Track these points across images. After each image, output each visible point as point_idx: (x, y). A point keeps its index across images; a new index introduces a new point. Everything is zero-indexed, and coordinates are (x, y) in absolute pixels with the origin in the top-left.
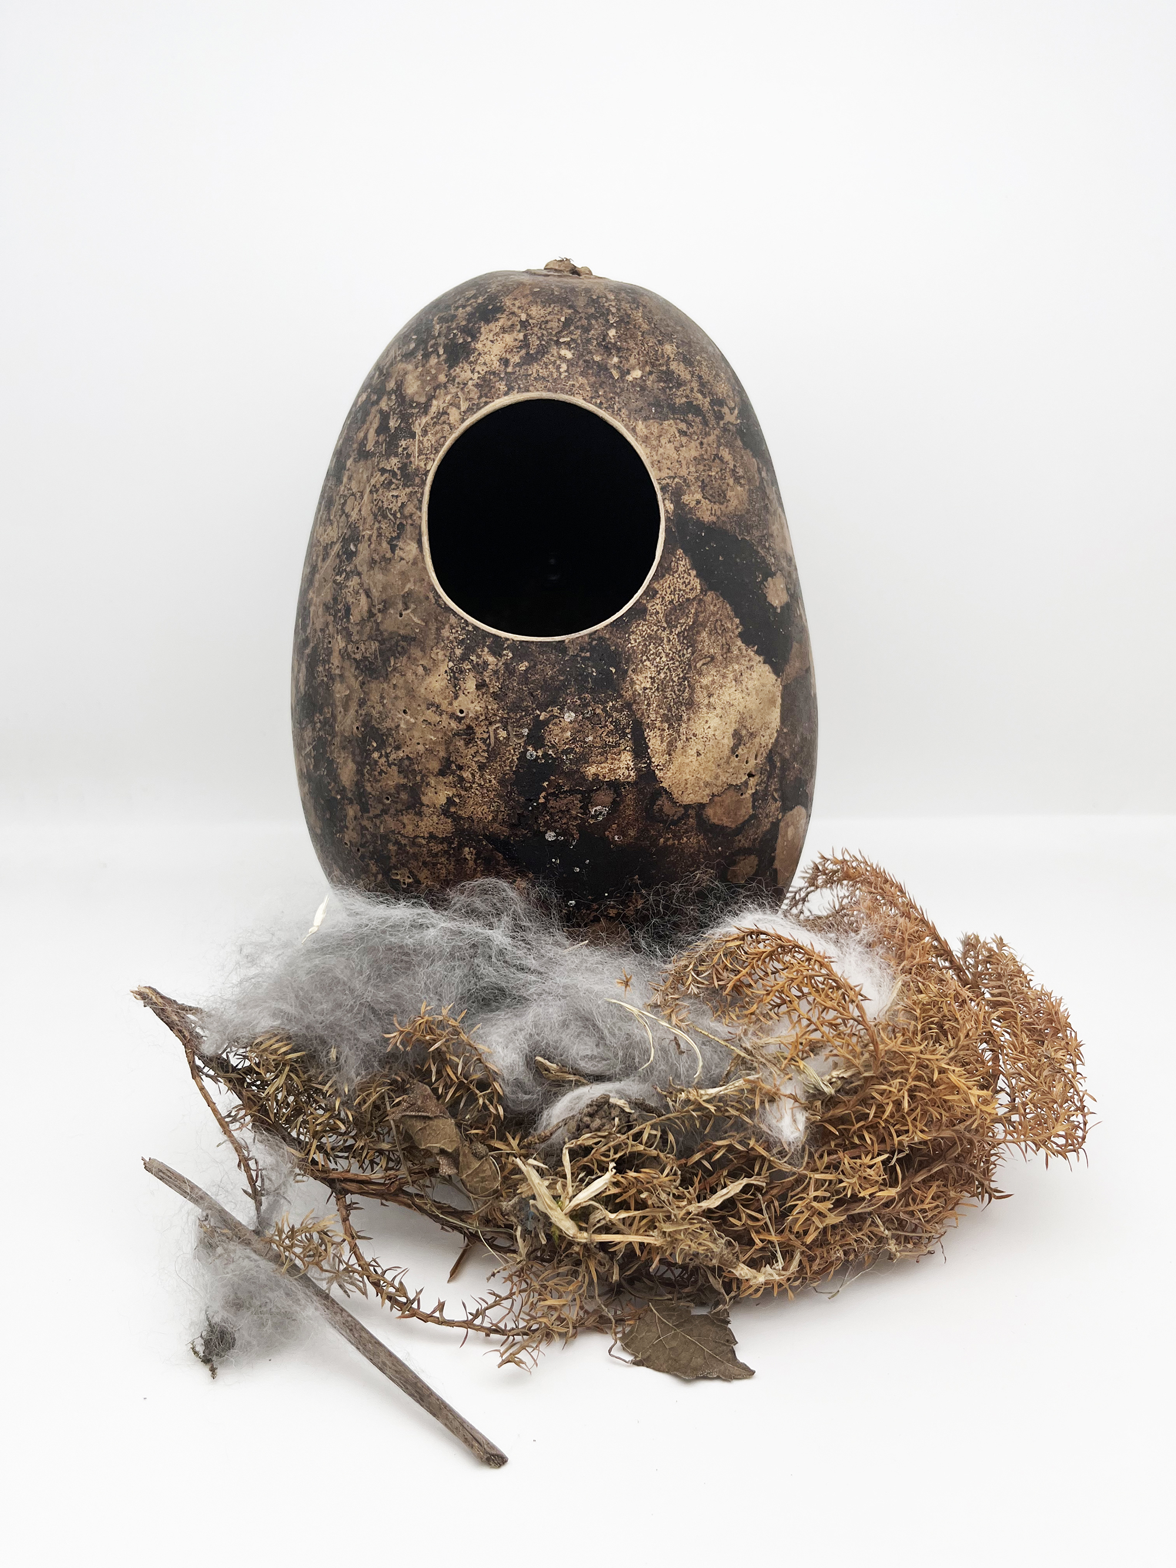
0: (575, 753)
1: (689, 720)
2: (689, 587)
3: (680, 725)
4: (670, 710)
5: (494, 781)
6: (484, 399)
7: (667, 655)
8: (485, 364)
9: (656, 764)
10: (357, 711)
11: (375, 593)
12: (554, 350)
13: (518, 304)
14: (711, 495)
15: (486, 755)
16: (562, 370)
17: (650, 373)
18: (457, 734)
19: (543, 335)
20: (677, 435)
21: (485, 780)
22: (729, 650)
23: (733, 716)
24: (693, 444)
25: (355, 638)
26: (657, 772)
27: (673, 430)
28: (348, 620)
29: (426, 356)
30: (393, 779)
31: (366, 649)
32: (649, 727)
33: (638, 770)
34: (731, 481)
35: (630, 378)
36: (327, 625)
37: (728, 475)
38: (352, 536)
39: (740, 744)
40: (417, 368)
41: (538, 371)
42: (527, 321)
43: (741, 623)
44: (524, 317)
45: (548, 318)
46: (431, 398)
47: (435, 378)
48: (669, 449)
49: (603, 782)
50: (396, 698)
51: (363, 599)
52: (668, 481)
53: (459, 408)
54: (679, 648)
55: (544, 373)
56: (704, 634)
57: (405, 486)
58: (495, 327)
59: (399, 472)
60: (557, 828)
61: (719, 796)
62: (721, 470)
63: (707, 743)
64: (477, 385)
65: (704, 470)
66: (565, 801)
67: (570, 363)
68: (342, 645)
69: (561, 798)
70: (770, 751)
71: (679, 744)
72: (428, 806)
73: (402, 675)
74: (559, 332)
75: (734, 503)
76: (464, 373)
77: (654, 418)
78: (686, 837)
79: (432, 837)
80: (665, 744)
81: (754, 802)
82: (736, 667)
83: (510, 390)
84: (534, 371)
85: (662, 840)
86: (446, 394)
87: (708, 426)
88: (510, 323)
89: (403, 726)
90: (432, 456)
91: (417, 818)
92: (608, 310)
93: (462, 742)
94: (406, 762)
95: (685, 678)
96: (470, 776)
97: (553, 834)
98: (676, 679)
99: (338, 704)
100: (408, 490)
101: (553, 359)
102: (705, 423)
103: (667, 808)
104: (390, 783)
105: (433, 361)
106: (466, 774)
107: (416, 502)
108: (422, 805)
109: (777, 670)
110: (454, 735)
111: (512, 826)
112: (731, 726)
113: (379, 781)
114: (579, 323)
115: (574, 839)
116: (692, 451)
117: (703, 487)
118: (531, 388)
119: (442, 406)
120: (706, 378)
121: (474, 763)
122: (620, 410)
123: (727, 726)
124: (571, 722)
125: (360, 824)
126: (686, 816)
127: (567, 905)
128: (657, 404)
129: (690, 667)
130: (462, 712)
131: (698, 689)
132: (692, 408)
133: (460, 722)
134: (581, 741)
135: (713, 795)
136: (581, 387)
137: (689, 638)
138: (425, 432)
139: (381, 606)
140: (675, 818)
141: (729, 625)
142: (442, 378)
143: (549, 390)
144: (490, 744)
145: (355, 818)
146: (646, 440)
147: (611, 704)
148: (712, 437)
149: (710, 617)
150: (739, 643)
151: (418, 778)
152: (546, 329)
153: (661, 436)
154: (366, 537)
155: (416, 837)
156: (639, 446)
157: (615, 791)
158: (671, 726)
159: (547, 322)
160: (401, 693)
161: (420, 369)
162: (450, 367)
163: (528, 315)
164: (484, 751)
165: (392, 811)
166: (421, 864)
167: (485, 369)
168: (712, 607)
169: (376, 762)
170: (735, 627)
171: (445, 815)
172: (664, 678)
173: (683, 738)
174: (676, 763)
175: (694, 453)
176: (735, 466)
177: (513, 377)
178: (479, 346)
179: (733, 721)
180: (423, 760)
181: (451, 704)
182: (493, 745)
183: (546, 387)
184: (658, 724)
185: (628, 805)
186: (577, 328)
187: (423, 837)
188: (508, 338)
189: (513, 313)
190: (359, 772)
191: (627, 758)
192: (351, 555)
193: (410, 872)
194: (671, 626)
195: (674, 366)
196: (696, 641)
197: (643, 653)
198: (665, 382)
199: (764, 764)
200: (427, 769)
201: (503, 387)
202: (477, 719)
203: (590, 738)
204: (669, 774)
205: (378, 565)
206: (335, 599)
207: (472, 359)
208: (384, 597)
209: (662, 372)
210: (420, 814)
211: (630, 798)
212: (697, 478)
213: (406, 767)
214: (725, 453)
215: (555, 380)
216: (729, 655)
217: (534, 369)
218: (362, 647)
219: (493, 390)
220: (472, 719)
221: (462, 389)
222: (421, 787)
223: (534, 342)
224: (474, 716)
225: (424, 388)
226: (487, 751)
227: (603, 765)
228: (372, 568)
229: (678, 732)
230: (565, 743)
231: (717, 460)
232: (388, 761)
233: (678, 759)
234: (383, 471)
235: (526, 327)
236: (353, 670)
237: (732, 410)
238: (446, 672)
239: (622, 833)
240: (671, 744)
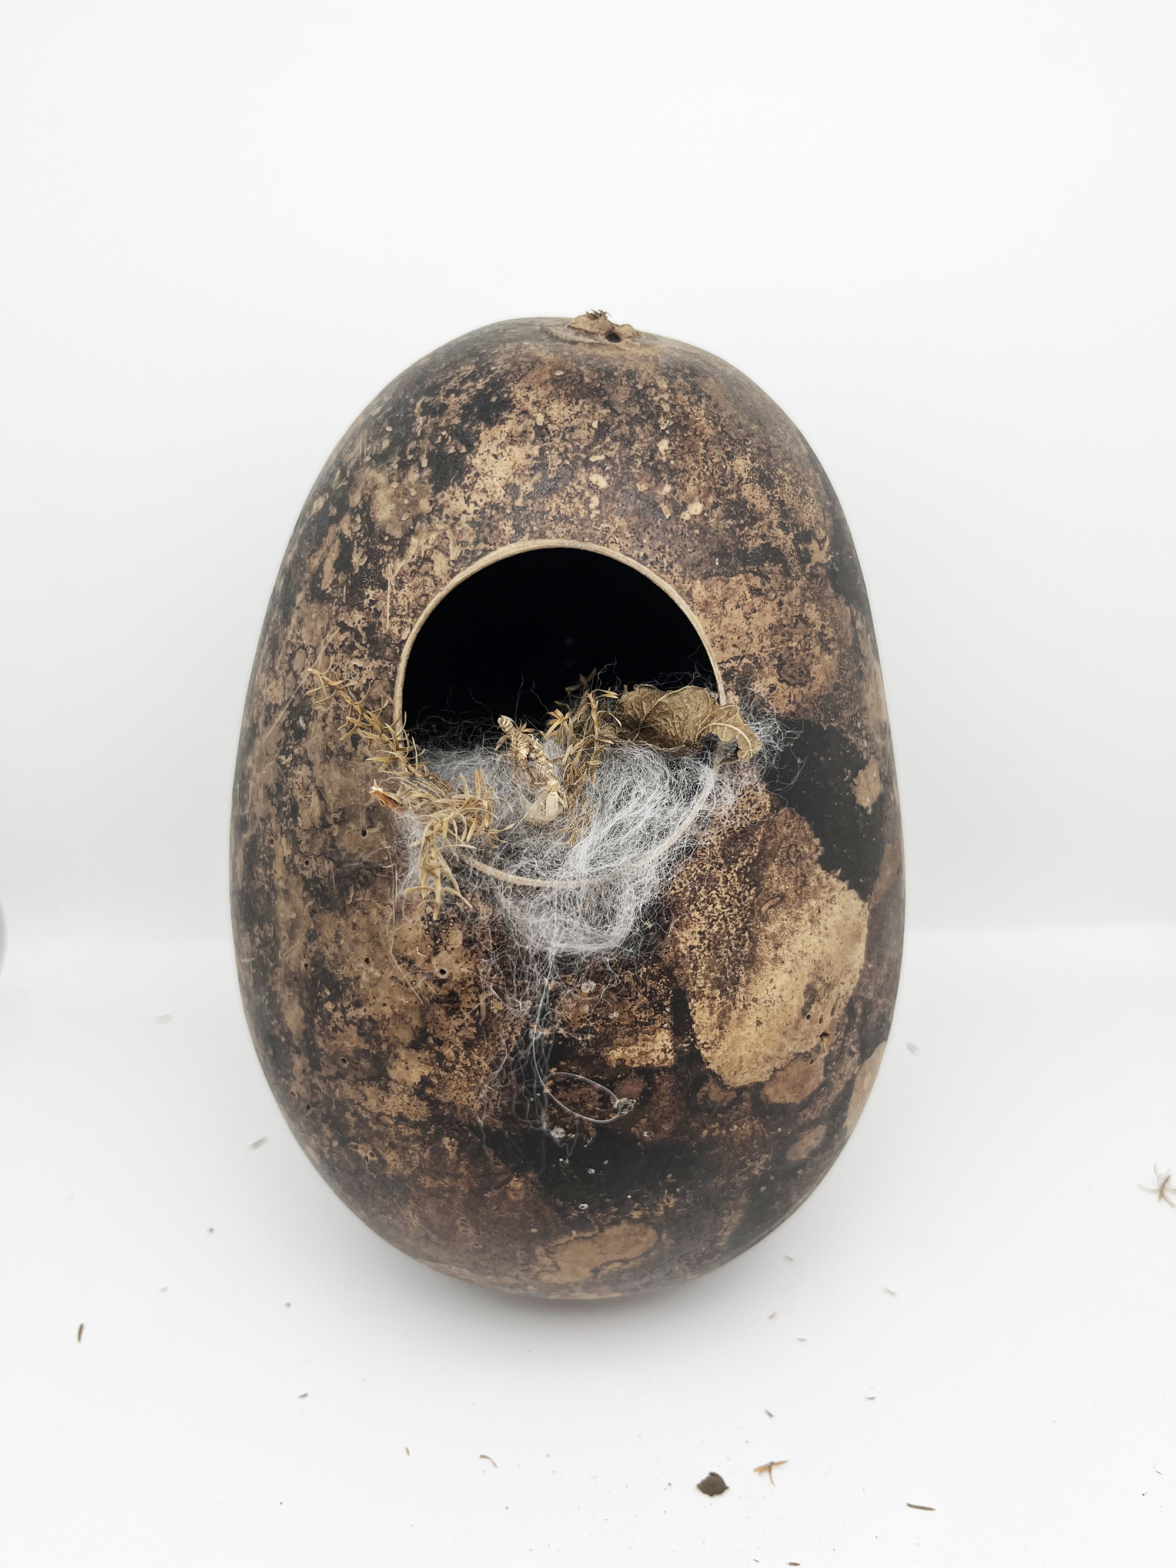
0: (595, 1033)
1: (748, 982)
2: (755, 806)
3: (735, 990)
4: (723, 972)
5: (484, 1064)
6: (482, 546)
7: (723, 902)
8: (484, 491)
9: (702, 1042)
10: (305, 944)
11: (331, 795)
12: (582, 475)
13: (532, 398)
14: (790, 676)
15: (474, 1030)
16: (592, 506)
17: (715, 506)
18: (437, 1000)
19: (566, 450)
20: (748, 595)
21: (472, 1061)
22: (805, 883)
23: (807, 967)
24: (769, 607)
25: (304, 848)
26: (703, 1052)
27: (744, 589)
28: (295, 822)
29: (404, 466)
30: (351, 1041)
31: (318, 868)
32: (694, 997)
33: (677, 1051)
34: (817, 650)
35: (686, 516)
36: (269, 816)
37: (813, 642)
38: (300, 708)
39: (813, 1002)
40: (391, 482)
41: (558, 507)
42: (545, 426)
43: (822, 844)
44: (540, 420)
45: (575, 422)
46: (409, 533)
47: (415, 503)
48: (736, 617)
49: (630, 1069)
50: (356, 941)
51: (315, 800)
52: (733, 663)
53: (447, 555)
54: (739, 889)
55: (567, 510)
56: (774, 867)
57: (372, 656)
58: (500, 432)
59: (364, 635)
60: (566, 1124)
61: (782, 1069)
62: (805, 637)
63: (771, 1008)
64: (472, 523)
65: (782, 642)
66: (579, 1092)
67: (605, 496)
68: (288, 852)
69: (573, 1089)
70: (851, 999)
71: (734, 1014)
72: (396, 1082)
73: (365, 914)
74: (589, 447)
75: (820, 679)
76: (455, 501)
77: (717, 574)
78: (737, 1124)
79: (401, 1118)
80: (715, 1016)
81: (826, 1067)
82: (813, 903)
83: (519, 532)
84: (554, 506)
85: (705, 1132)
86: (431, 530)
87: (789, 575)
88: (520, 428)
89: (364, 978)
90: (409, 621)
91: (382, 1093)
92: (658, 407)
93: (442, 1012)
94: (368, 1024)
95: (745, 929)
96: (452, 1054)
97: (561, 1130)
98: (733, 931)
99: (282, 926)
100: (376, 663)
101: (579, 488)
102: (786, 572)
103: (715, 1094)
104: (347, 1044)
105: (413, 476)
106: (448, 1052)
107: (386, 683)
108: (389, 1079)
109: (864, 893)
110: (432, 1002)
111: (508, 1118)
112: (802, 982)
113: (334, 1038)
114: (618, 432)
115: (589, 1137)
116: (767, 617)
117: (779, 668)
118: (548, 533)
119: (424, 547)
120: (789, 501)
121: (458, 1040)
122: (671, 565)
123: (798, 982)
124: (590, 995)
125: (310, 1080)
126: (739, 1100)
127: (577, 1208)
128: (722, 553)
129: (753, 913)
130: (443, 972)
131: (762, 940)
132: (771, 553)
133: (440, 986)
134: (604, 1019)
135: (775, 1070)
136: (618, 532)
137: (753, 876)
138: (400, 584)
139: (337, 816)
140: (725, 1104)
141: (806, 850)
142: (425, 506)
143: (573, 538)
144: (480, 1017)
145: (304, 1072)
146: (705, 608)
147: (645, 969)
148: (796, 591)
149: (781, 842)
150: (819, 870)
151: (384, 1047)
152: (572, 441)
153: (725, 600)
154: (320, 715)
155: (381, 1114)
156: (696, 618)
157: (646, 1080)
158: (724, 992)
159: (572, 429)
160: (363, 936)
161: (395, 485)
162: (437, 490)
163: (547, 417)
164: (471, 1025)
165: (350, 1077)
166: (387, 1144)
167: (486, 499)
168: (784, 829)
169: (330, 1015)
170: (813, 850)
171: (418, 1096)
172: (718, 932)
173: (740, 1005)
174: (729, 1039)
175: (771, 619)
176: (823, 627)
177: (523, 513)
178: (477, 461)
179: (806, 973)
180: (391, 1026)
181: (429, 961)
182: (483, 1018)
183: (568, 532)
184: (707, 991)
185: (663, 1095)
186: (614, 439)
187: (390, 1116)
188: (518, 453)
189: (525, 412)
190: (308, 1020)
191: (663, 1038)
192: (301, 734)
193: (374, 1150)
194: (730, 861)
195: (747, 491)
196: (762, 878)
197: (691, 901)
198: (734, 518)
199: (842, 1018)
200: (396, 1037)
201: (508, 529)
202: (463, 983)
203: (616, 1015)
204: (720, 1053)
205: (334, 759)
206: (279, 785)
207: (466, 481)
208: (342, 805)
209: (732, 503)
210: (386, 1089)
211: (666, 1085)
212: (772, 655)
213: (368, 1029)
214: (812, 613)
215: (582, 522)
216: (804, 889)
217: (553, 504)
218: (313, 864)
219: (495, 532)
220: (457, 983)
221: (452, 526)
222: (387, 1057)
223: (554, 460)
224: (459, 980)
225: (399, 516)
226: (476, 1025)
227: (631, 1048)
228: (326, 761)
229: (733, 999)
230: (582, 1021)
231: (801, 625)
232: (345, 1017)
233: (733, 1032)
234: (344, 627)
235: (543, 436)
236: (301, 889)
237: (821, 542)
238: (423, 919)
239: (654, 1128)
240: (724, 1015)
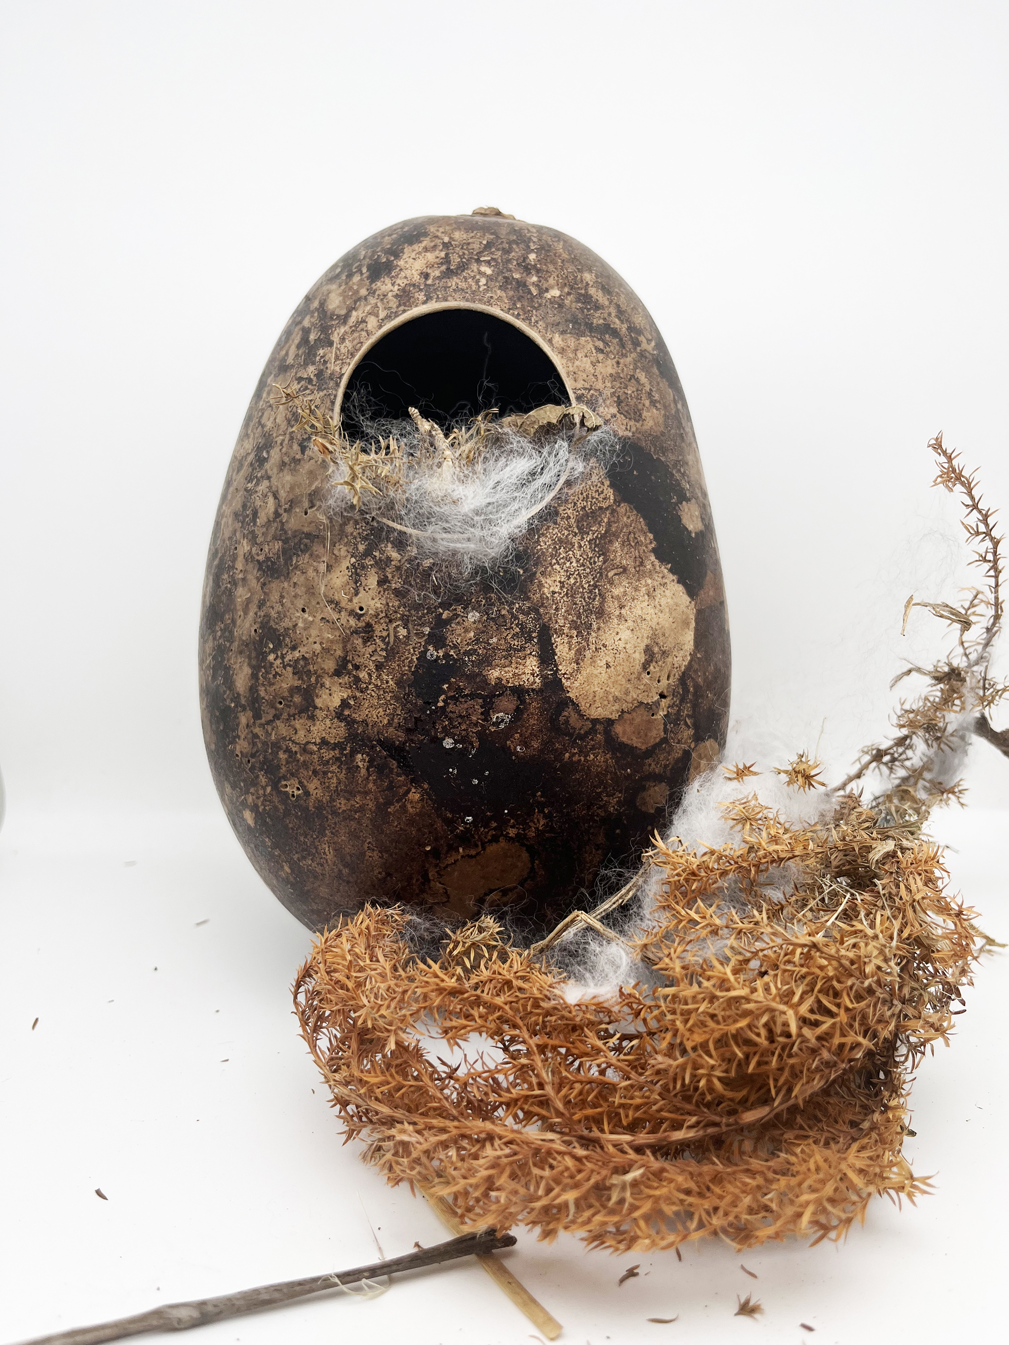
0: (478, 655)
1: (599, 629)
2: (602, 496)
3: (589, 634)
4: (579, 617)
5: (391, 682)
6: (402, 308)
7: (578, 561)
8: (406, 277)
9: (563, 672)
10: (256, 614)
11: (282, 494)
12: (474, 266)
13: (441, 230)
14: (627, 412)
15: (384, 654)
16: (481, 284)
17: (569, 294)
18: (356, 632)
19: (464, 254)
20: (594, 351)
21: (382, 680)
22: (642, 564)
23: (645, 632)
24: (609, 362)
25: (260, 539)
26: (564, 681)
27: (590, 346)
28: (255, 524)
29: (350, 276)
30: (288, 680)
31: (270, 550)
32: (556, 633)
33: (544, 677)
34: (647, 403)
35: (548, 295)
36: (235, 532)
37: (644, 396)
38: (266, 444)
39: (651, 661)
40: (340, 286)
41: (457, 284)
42: (450, 242)
43: (655, 539)
44: (446, 239)
45: (470, 241)
46: (350, 310)
47: (357, 292)
48: (586, 363)
49: (506, 687)
50: (296, 596)
51: (271, 501)
52: (583, 391)
53: (377, 316)
54: (590, 555)
55: (463, 285)
56: (617, 544)
57: (320, 389)
58: (418, 247)
59: (315, 379)
60: (455, 735)
61: (629, 713)
62: (637, 390)
63: (617, 656)
64: (396, 296)
65: (620, 388)
66: (466, 706)
67: (490, 278)
68: (247, 548)
69: (461, 702)
70: (684, 673)
71: (588, 654)
72: (321, 709)
73: (303, 573)
74: (480, 253)
75: (649, 424)
76: (385, 286)
77: (570, 333)
78: (594, 754)
79: (324, 742)
80: (573, 652)
81: (665, 725)
82: (649, 581)
83: (428, 299)
84: (454, 284)
85: (567, 755)
86: (365, 305)
87: (624, 348)
88: (433, 244)
89: (301, 625)
90: (348, 361)
91: (309, 723)
92: (530, 239)
93: (360, 640)
94: (302, 663)
95: (595, 586)
96: (367, 676)
97: (451, 741)
98: (586, 586)
99: (239, 607)
100: (322, 394)
101: (472, 274)
102: (623, 346)
103: (574, 719)
104: (284, 686)
105: (356, 278)
106: (363, 675)
107: (329, 403)
108: (316, 707)
109: (692, 592)
110: (352, 633)
111: (409, 731)
112: (642, 641)
113: (273, 684)
114: (500, 246)
115: (473, 747)
116: (608, 368)
117: (619, 402)
118: (449, 298)
119: (361, 316)
120: (623, 307)
121: (371, 663)
122: (537, 322)
123: (639, 640)
124: (474, 623)
125: (252, 732)
126: (593, 731)
127: (463, 822)
128: (575, 321)
129: (601, 575)
130: (361, 609)
131: (609, 599)
132: (610, 330)
133: (359, 619)
134: (485, 643)
135: (623, 712)
136: (500, 299)
137: (601, 546)
138: (343, 340)
139: (287, 506)
140: (582, 732)
141: (643, 539)
142: (363, 292)
143: (467, 300)
144: (389, 642)
145: (248, 725)
146: (562, 351)
147: (517, 606)
148: (629, 360)
149: (623, 528)
150: (653, 558)
151: (313, 679)
152: (467, 249)
153: (577, 350)
154: (279, 442)
155: (308, 743)
156: (555, 357)
157: (519, 698)
158: (579, 634)
159: (469, 244)
160: (300, 591)
161: (342, 288)
162: (372, 282)
163: (451, 238)
164: (382, 650)
165: (285, 716)
166: (311, 773)
167: (406, 282)
168: (625, 519)
169: (271, 664)
170: (648, 541)
171: (338, 718)
172: (574, 584)
173: (593, 647)
174: (584, 673)
175: (610, 370)
176: (651, 390)
177: (432, 288)
178: (401, 263)
179: (645, 635)
180: (319, 660)
181: (351, 600)
182: (392, 643)
183: (464, 298)
184: (566, 630)
185: (532, 714)
186: (498, 250)
187: (315, 743)
188: (430, 257)
189: (437, 237)
190: (254, 676)
191: (532, 664)
192: (261, 461)
193: (300, 783)
194: (582, 532)
195: (592, 291)
196: (608, 551)
197: (552, 556)
198: (583, 303)
199: (677, 686)
200: (322, 669)
201: (421, 296)
202: (377, 615)
203: (495, 640)
204: (577, 684)
205: (287, 467)
206: (244, 506)
207: (393, 274)
208: (291, 496)
209: (581, 294)
210: (312, 718)
211: (534, 705)
212: (613, 394)
213: (301, 668)
214: (642, 376)
215: (473, 292)
216: (641, 568)
217: (454, 282)
218: (266, 548)
219: (412, 300)
220: (372, 616)
221: (382, 300)
222: (315, 688)
223: (455, 260)
224: (373, 613)
225: (345, 303)
226: (386, 650)
227: (506, 669)
228: (282, 470)
229: (587, 641)
230: (468, 644)
231: (633, 381)
232: (283, 662)
233: (587, 670)
234: (300, 379)
235: (448, 247)
236: (255, 572)
237: (649, 341)
238: (348, 568)
239: (525, 743)
240: (579, 652)
